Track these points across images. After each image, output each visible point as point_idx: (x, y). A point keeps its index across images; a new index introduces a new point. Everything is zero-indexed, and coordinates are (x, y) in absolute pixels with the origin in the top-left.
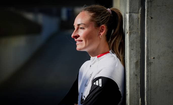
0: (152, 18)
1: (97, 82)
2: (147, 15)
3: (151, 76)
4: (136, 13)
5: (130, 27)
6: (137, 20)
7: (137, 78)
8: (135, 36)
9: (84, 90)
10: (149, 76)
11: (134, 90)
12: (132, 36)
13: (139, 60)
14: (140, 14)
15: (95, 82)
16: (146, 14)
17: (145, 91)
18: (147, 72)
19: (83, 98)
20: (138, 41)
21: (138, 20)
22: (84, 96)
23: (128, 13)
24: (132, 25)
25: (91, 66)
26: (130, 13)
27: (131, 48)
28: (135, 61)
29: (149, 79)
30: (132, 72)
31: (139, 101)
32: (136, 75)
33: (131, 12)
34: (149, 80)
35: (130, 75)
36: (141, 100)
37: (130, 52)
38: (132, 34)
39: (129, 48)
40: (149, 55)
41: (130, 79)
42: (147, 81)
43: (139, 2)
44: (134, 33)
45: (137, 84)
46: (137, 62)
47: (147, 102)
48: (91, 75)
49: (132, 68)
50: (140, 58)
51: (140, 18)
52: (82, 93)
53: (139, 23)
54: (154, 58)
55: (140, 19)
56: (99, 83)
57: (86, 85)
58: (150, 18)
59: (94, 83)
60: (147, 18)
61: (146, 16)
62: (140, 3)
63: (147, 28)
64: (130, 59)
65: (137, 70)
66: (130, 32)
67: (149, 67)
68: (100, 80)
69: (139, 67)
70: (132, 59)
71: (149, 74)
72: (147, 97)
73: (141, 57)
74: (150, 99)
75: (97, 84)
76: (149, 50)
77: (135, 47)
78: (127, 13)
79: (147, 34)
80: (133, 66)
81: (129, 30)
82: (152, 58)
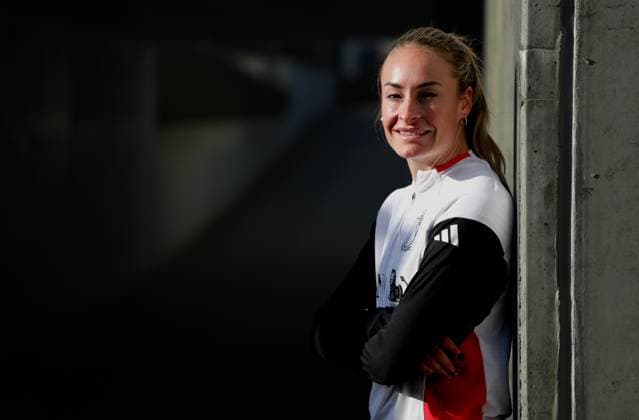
0: (591, 63)
1: (445, 232)
2: (579, 56)
3: (587, 225)
4: (548, 49)
5: (529, 89)
6: (549, 67)
7: (549, 233)
8: (543, 113)
9: (399, 261)
10: (583, 228)
11: (540, 266)
12: (534, 112)
13: (556, 181)
14: (558, 50)
15: (439, 232)
16: (575, 52)
17: (572, 271)
18: (577, 217)
19: (397, 285)
20: (553, 127)
21: (553, 68)
22: (402, 278)
23: (525, 47)
24: (536, 84)
25: (413, 197)
26: (530, 47)
27: (533, 148)
28: (545, 185)
29: (583, 235)
30: (535, 217)
31: (554, 298)
32: (546, 224)
33: (533, 45)
34: (583, 240)
35: (530, 224)
36: (559, 294)
37: (530, 159)
38: (535, 107)
39: (528, 146)
40: (583, 166)
41: (530, 235)
42: (576, 242)
43: (556, 17)
44: (541, 104)
45: (550, 249)
46: (549, 186)
47: (577, 301)
48: (421, 219)
49: (535, 203)
50: (557, 176)
51: (558, 61)
52: (394, 271)
53: (555, 78)
54: (597, 177)
55: (558, 65)
56: (452, 236)
57: (405, 248)
58: (587, 62)
59: (437, 238)
60: (579, 63)
61: (575, 56)
62: (559, 19)
63: (578, 91)
64: (529, 178)
65: (550, 211)
66: (529, 103)
67: (581, 202)
68: (454, 228)
69: (555, 201)
70: (534, 179)
71: (584, 223)
72: (575, 286)
73: (559, 173)
74: (586, 292)
75: (445, 239)
76: (584, 152)
77: (543, 145)
78: (521, 48)
79: (579, 108)
80: (538, 197)
81: (529, 96)
82: (593, 175)
